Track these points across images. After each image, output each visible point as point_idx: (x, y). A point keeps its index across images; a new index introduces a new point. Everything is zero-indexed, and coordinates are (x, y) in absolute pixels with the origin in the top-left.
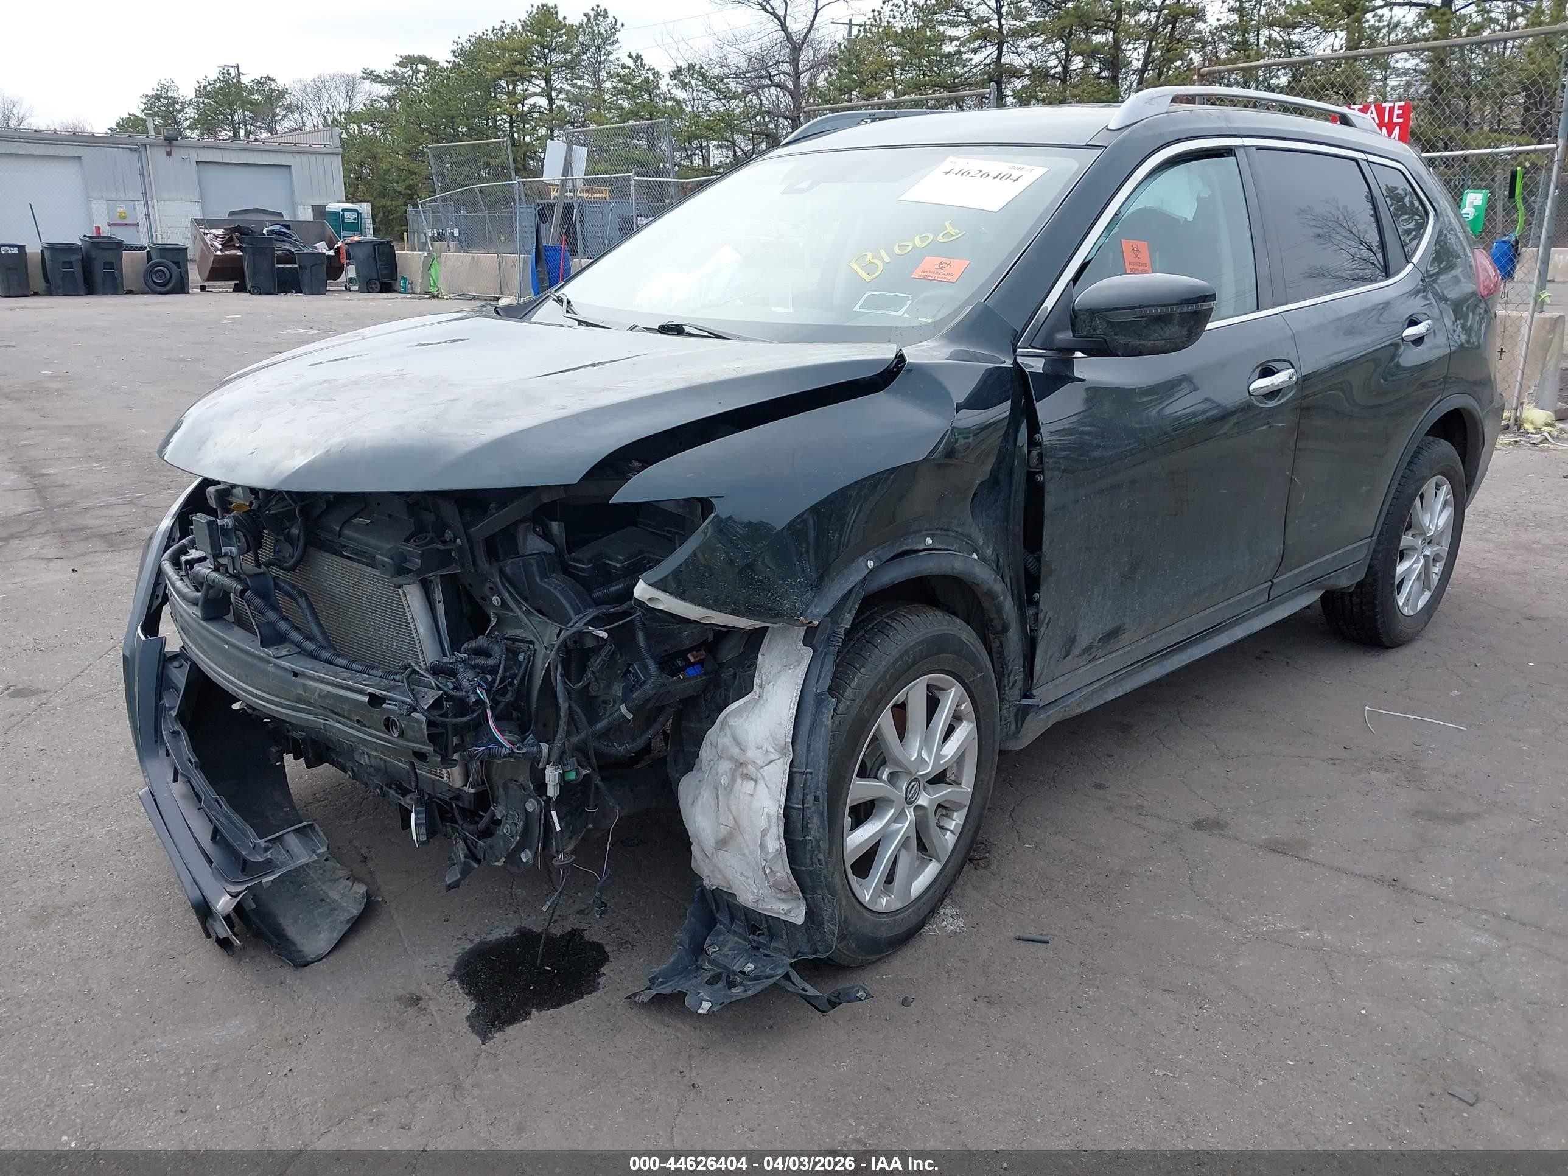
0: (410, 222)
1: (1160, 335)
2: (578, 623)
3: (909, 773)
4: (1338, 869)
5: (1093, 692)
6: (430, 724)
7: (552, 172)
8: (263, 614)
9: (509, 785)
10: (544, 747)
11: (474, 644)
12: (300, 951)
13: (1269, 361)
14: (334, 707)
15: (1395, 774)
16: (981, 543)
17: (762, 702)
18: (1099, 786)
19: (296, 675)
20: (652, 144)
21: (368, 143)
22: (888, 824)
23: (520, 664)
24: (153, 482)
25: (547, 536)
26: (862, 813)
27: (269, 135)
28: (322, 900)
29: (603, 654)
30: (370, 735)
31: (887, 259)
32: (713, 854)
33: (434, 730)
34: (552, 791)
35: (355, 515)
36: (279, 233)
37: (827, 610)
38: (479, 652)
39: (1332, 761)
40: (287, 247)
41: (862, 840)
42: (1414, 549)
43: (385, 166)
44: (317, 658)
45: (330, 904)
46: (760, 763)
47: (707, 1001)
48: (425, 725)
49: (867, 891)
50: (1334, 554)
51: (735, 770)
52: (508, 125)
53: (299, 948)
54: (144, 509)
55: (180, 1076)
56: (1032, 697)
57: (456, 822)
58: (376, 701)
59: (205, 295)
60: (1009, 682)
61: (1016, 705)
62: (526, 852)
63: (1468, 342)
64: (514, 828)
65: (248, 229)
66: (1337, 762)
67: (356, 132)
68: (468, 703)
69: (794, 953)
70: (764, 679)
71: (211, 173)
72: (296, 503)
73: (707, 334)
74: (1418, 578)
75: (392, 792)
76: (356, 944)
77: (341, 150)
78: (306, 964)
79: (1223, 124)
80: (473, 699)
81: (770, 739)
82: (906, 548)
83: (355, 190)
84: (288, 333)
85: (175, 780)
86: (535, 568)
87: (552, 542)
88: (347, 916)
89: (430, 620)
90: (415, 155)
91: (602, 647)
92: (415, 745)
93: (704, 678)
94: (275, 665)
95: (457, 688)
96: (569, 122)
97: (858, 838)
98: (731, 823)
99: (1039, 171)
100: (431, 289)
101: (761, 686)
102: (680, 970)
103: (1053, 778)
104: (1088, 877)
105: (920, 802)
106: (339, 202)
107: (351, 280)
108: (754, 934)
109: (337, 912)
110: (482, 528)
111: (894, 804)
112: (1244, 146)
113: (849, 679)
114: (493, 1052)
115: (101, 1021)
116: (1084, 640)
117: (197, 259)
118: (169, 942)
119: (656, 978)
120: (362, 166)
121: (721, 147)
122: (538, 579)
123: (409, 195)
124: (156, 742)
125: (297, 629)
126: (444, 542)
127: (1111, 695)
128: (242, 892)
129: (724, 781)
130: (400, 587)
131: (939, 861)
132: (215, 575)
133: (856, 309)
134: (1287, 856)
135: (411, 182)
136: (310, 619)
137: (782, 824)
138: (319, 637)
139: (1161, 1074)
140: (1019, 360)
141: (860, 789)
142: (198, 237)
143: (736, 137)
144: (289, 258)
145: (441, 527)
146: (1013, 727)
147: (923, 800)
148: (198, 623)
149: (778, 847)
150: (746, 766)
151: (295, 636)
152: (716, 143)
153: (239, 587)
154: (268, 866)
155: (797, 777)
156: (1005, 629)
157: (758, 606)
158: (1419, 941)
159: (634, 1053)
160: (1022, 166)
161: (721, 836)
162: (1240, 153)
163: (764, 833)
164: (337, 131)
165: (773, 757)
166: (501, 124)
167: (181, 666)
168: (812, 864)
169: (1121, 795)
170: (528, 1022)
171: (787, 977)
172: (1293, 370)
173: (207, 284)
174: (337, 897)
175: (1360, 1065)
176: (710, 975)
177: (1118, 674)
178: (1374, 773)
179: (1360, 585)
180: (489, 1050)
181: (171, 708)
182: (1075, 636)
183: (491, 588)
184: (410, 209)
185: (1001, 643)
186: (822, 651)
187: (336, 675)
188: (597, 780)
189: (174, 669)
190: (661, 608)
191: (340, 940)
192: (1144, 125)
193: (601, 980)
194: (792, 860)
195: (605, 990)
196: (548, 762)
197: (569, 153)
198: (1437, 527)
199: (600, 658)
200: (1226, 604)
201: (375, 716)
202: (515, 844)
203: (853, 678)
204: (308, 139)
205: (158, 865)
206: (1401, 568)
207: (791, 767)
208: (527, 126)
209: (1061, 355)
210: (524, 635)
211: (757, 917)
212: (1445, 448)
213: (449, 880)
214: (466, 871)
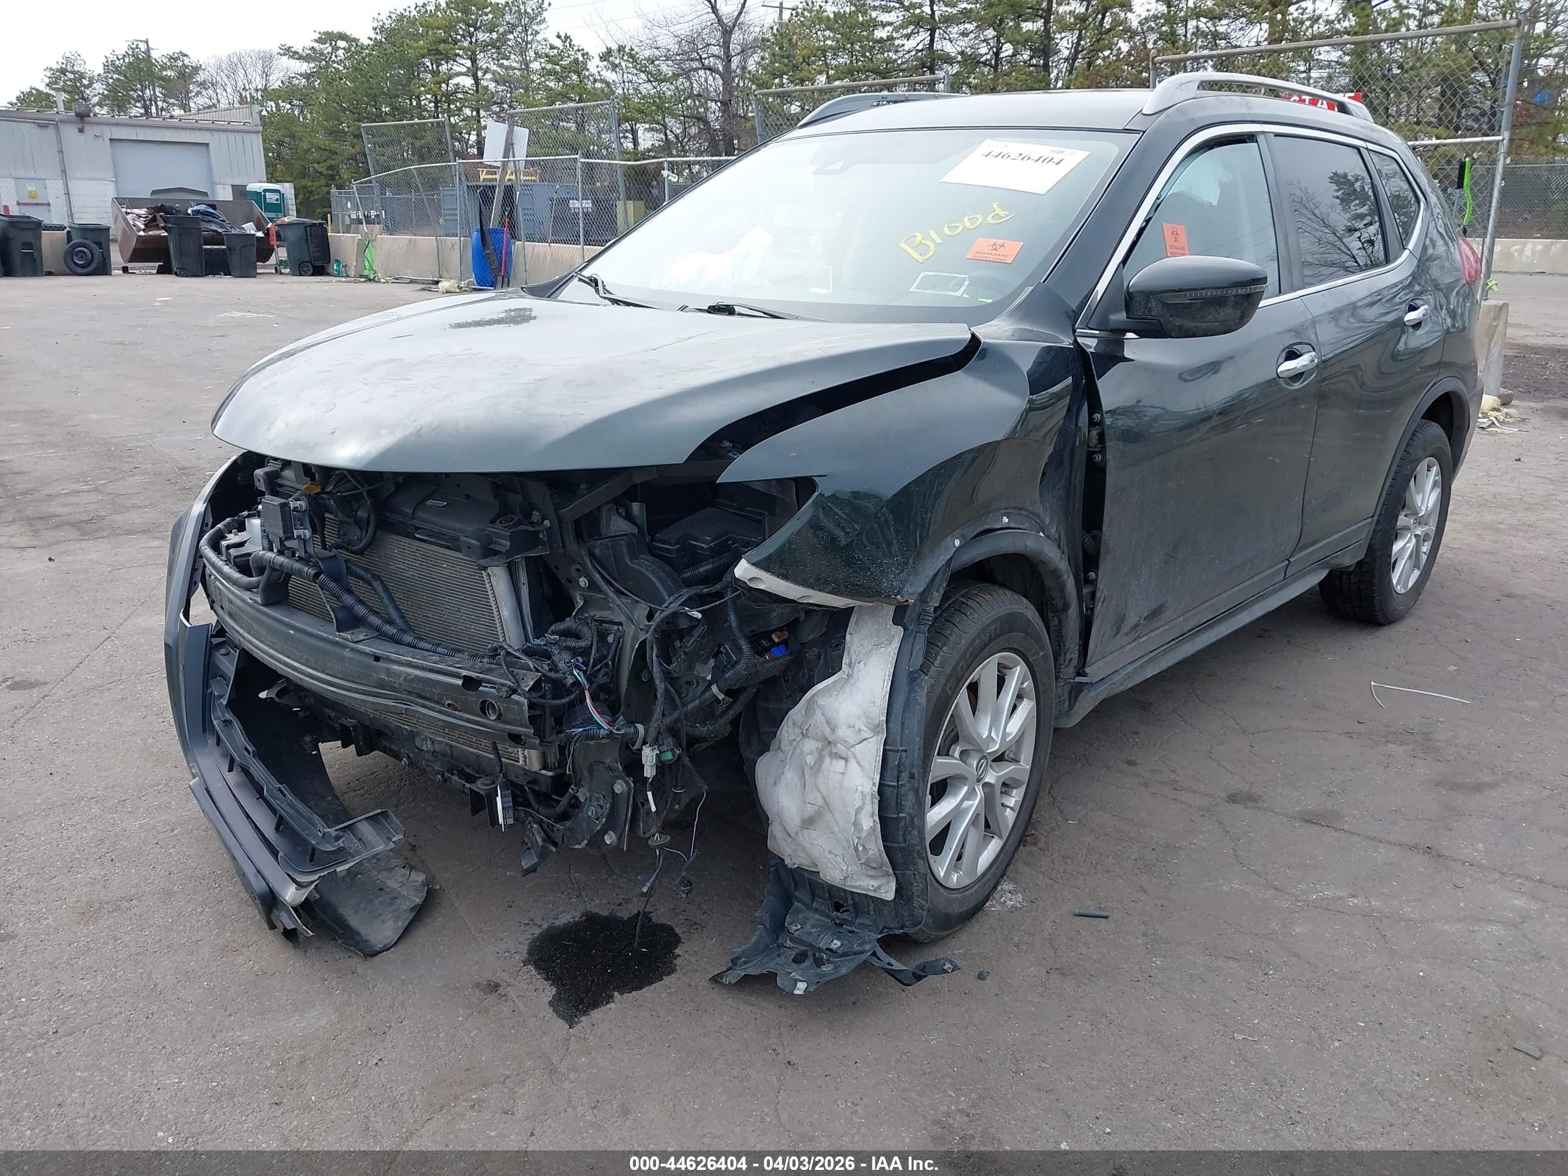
0: (333, 204)
1: (1215, 318)
2: (672, 605)
3: (980, 750)
4: (1373, 839)
5: (1135, 670)
6: (531, 706)
7: (493, 154)
8: (338, 598)
9: (595, 767)
10: (640, 728)
11: (561, 626)
12: (367, 941)
13: (1294, 344)
14: (423, 692)
15: (1411, 746)
16: (1047, 522)
17: (852, 681)
18: (1131, 763)
19: (377, 659)
20: (581, 127)
21: (288, 120)
22: (962, 801)
23: (609, 645)
24: (115, 468)
25: (629, 518)
26: (940, 790)
27: (182, 112)
28: (381, 889)
29: (696, 635)
30: (461, 719)
31: (938, 241)
32: (797, 834)
33: (533, 712)
34: (649, 772)
35: (429, 497)
36: (205, 213)
37: (921, 589)
38: (566, 634)
39: (1349, 735)
40: (214, 227)
41: (940, 817)
42: (1407, 529)
43: (305, 145)
44: (398, 642)
45: (388, 893)
46: (852, 741)
47: (801, 981)
48: (526, 707)
49: (941, 866)
50: (1341, 534)
51: (822, 750)
52: (432, 105)
53: (364, 938)
54: (110, 497)
55: (267, 1068)
56: (1085, 675)
57: (530, 806)
58: (470, 683)
59: (127, 277)
60: (1065, 661)
61: (1070, 683)
62: (610, 834)
63: (1453, 326)
64: (599, 810)
65: (172, 208)
66: (1354, 735)
67: (274, 109)
68: (564, 686)
69: (881, 928)
70: (854, 658)
71: (125, 151)
72: (363, 486)
73: (762, 315)
74: (1410, 557)
75: (455, 778)
76: (422, 932)
77: (261, 128)
78: (376, 954)
79: (1245, 111)
80: (570, 680)
81: (864, 719)
82: (987, 527)
83: (274, 170)
84: (226, 316)
85: (230, 770)
86: (625, 550)
87: (635, 524)
88: (408, 905)
89: (515, 603)
90: (334, 133)
91: (693, 628)
92: (513, 728)
93: (788, 658)
94: (352, 650)
95: (554, 668)
96: (495, 103)
97: (936, 814)
98: (820, 801)
99: (1080, 156)
100: (366, 273)
101: (850, 666)
102: (762, 950)
103: (1085, 755)
104: (1135, 850)
105: (987, 780)
106: (260, 182)
107: (281, 263)
108: (838, 911)
109: (398, 901)
110: (571, 510)
111: (968, 783)
112: (1263, 133)
113: (932, 657)
114: (582, 1035)
115: (174, 1015)
116: (1132, 619)
117: (119, 239)
118: (229, 934)
119: (738, 958)
120: (280, 145)
121: (652, 130)
122: (628, 561)
123: (331, 175)
124: (204, 732)
125: (376, 613)
126: (532, 524)
127: (1149, 673)
128: (312, 882)
129: (810, 760)
130: (485, 568)
131: (1000, 837)
132: (281, 559)
133: (913, 289)
134: (1323, 826)
135: (333, 162)
136: (387, 602)
137: (876, 802)
138: (398, 621)
139: (1240, 1038)
140: (1080, 340)
141: (941, 766)
142: (120, 217)
143: (667, 120)
144: (216, 238)
145: (527, 510)
146: (1066, 705)
147: (991, 778)
148: (258, 610)
149: (872, 824)
150: (835, 745)
151: (374, 620)
152: (647, 126)
153: (312, 572)
154: (341, 855)
155: (891, 755)
156: (1066, 607)
157: (857, 585)
158: (1462, 905)
159: (724, 1032)
160: (1063, 149)
161: (807, 815)
162: (1261, 139)
163: (858, 811)
164: (257, 108)
165: (866, 735)
166: (425, 105)
167: (228, 653)
168: (905, 841)
169: (1153, 771)
170: (612, 1005)
171: (874, 954)
172: (1313, 353)
173: (129, 265)
174: (396, 886)
175: (1427, 1024)
176: (794, 953)
177: (1158, 651)
178: (1390, 746)
179: (1360, 564)
180: (578, 1035)
181: (221, 697)
182: (1124, 615)
183: (578, 570)
184: (333, 190)
185: (1060, 621)
186: (912, 630)
187: (424, 659)
188: (686, 760)
189: (221, 657)
190: (762, 587)
191: (406, 929)
192: (1177, 110)
193: (678, 962)
194: (884, 838)
195: (684, 971)
196: (644, 743)
197: (510, 134)
198: (1427, 507)
199: (693, 639)
200: (1250, 582)
201: (470, 699)
202: (600, 826)
203: (936, 657)
204: (227, 116)
205: (201, 857)
206: (1397, 547)
207: (885, 745)
208: (452, 106)
209: (1114, 336)
210: (611, 617)
211: (842, 894)
212: (1435, 430)
213: (526, 864)
214: (543, 855)
